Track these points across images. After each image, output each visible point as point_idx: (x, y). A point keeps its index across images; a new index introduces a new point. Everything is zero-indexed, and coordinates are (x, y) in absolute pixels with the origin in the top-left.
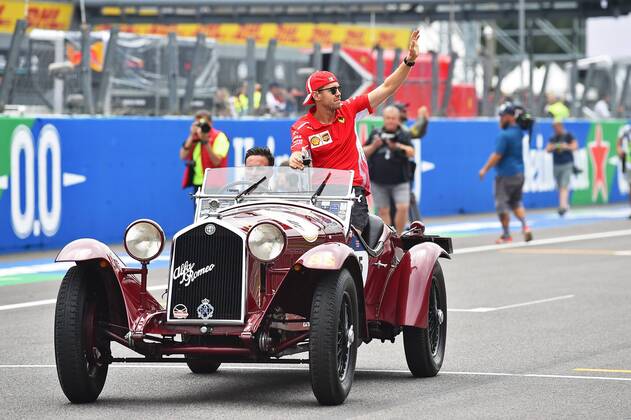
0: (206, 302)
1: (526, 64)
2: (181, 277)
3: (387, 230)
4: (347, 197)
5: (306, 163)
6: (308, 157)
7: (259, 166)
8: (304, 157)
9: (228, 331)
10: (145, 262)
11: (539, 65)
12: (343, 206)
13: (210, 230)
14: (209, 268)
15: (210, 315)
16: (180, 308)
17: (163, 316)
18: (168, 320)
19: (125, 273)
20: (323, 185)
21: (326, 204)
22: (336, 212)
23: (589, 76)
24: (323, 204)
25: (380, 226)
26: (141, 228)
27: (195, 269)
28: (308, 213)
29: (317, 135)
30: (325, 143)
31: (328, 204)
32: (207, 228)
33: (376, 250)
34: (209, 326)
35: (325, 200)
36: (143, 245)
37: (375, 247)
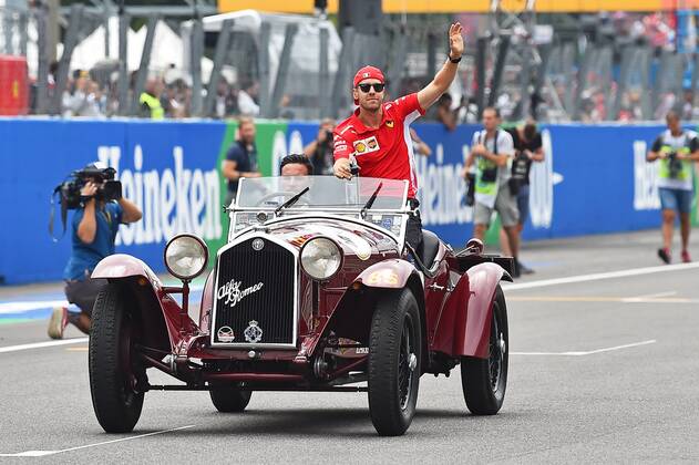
0: (253, 324)
1: (114, 23)
2: (227, 296)
3: (443, 248)
4: (402, 210)
5: (354, 172)
6: (356, 166)
7: (298, 175)
8: (351, 166)
9: (279, 356)
10: (187, 280)
11: (136, 24)
12: (396, 221)
13: (258, 245)
14: (258, 287)
15: (259, 338)
16: (226, 330)
17: (206, 339)
18: (212, 343)
19: (165, 291)
20: (374, 197)
21: (377, 218)
22: (389, 227)
23: (223, 42)
24: (374, 218)
25: (435, 243)
26: (183, 243)
27: (241, 289)
28: (357, 227)
29: (363, 141)
30: (371, 150)
31: (380, 218)
32: (254, 243)
33: (432, 271)
34: (257, 350)
35: (376, 214)
36: (186, 261)
37: (430, 266)
